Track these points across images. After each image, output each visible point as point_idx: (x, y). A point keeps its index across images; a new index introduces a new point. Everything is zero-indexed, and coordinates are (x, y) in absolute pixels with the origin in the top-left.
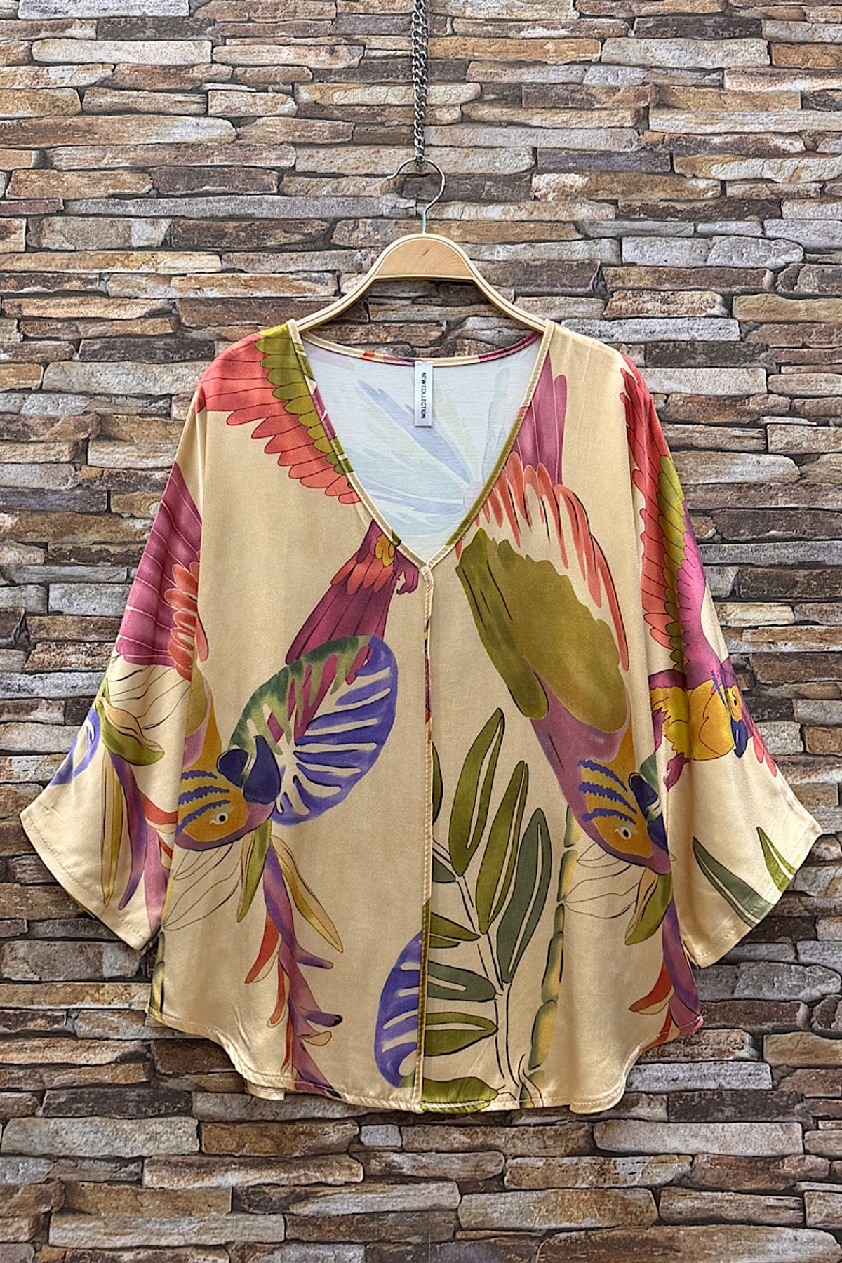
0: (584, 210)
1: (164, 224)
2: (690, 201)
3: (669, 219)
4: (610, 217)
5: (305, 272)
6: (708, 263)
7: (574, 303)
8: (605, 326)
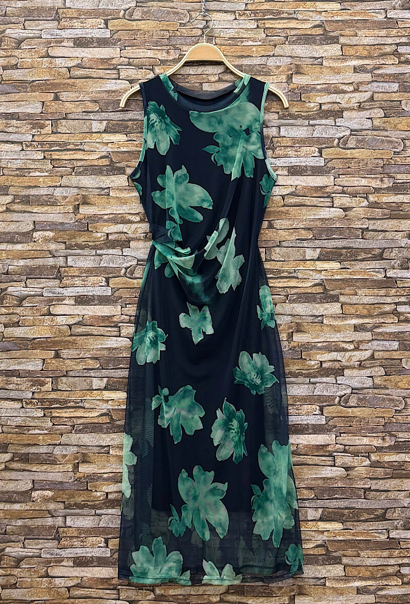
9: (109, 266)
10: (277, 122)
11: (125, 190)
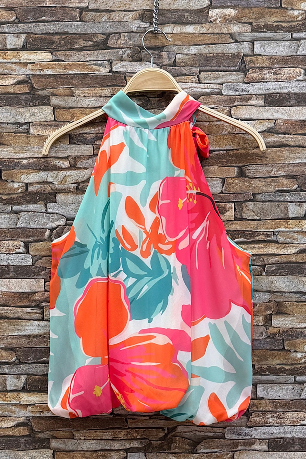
0: (234, 28)
1: (23, 37)
2: (289, 22)
3: (278, 31)
4: (249, 31)
5: (95, 61)
6: (298, 54)
7: (229, 75)
8: (245, 86)
9: (29, 227)
10: (249, 36)
11: (50, 126)
